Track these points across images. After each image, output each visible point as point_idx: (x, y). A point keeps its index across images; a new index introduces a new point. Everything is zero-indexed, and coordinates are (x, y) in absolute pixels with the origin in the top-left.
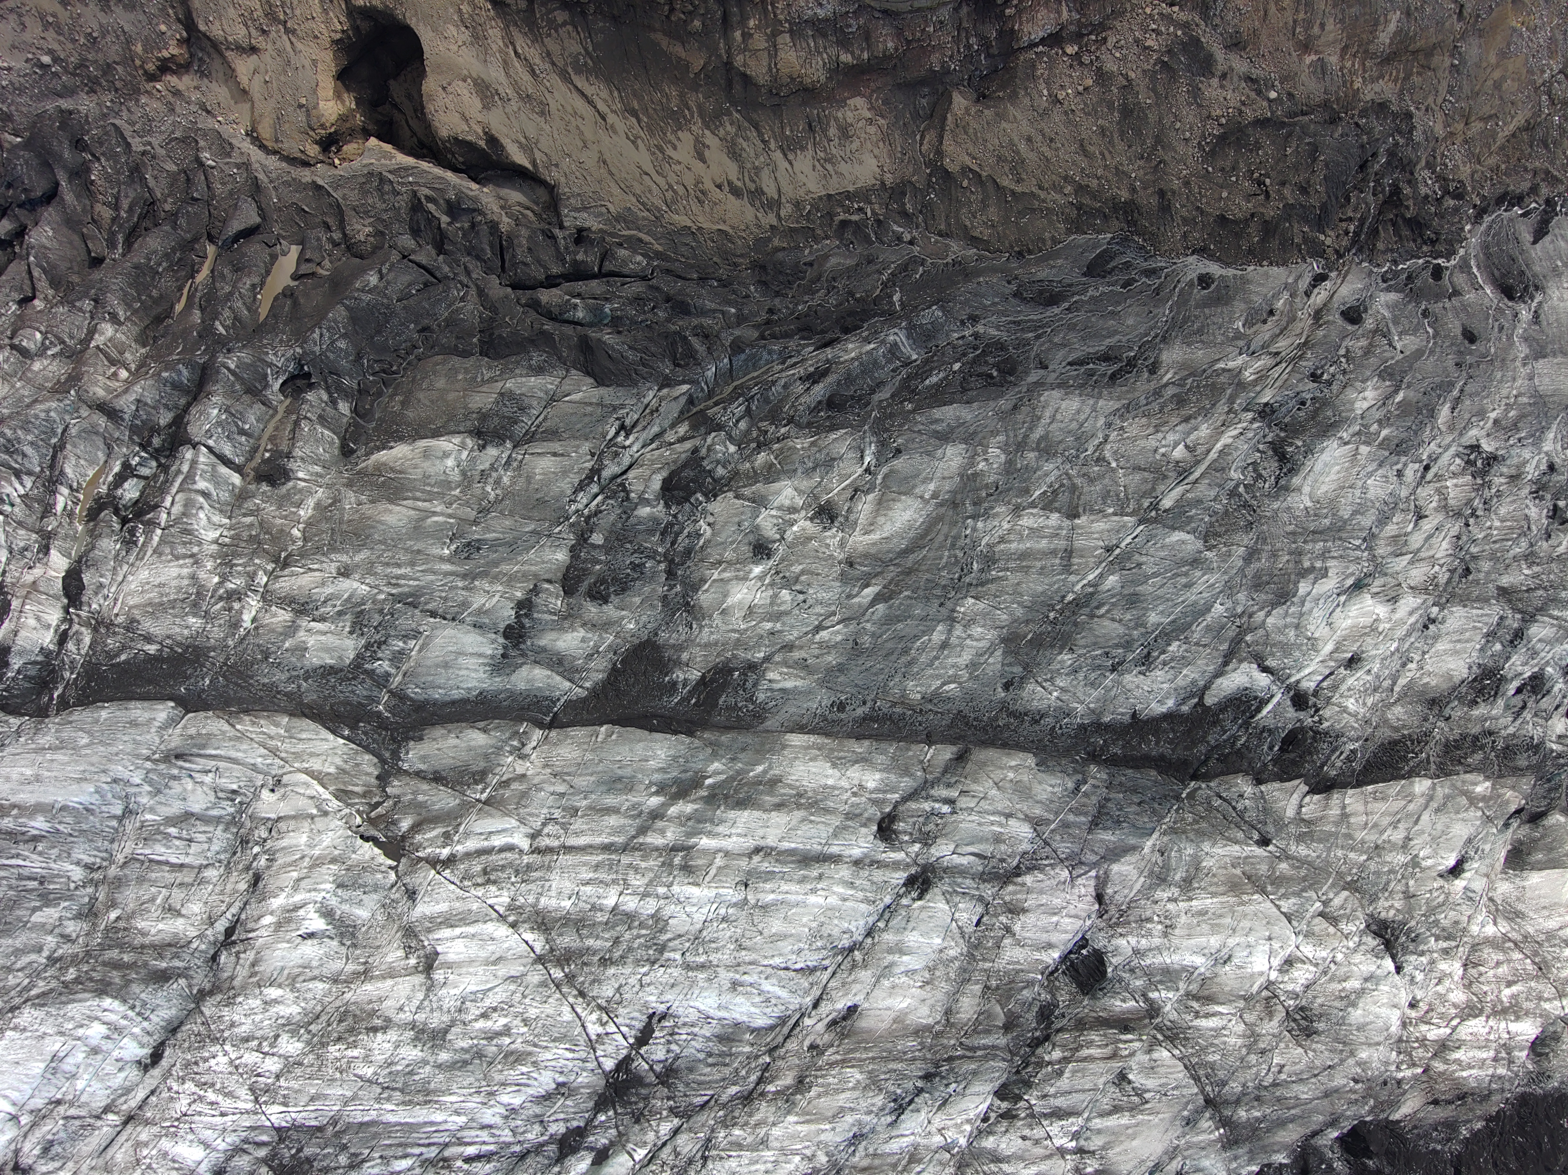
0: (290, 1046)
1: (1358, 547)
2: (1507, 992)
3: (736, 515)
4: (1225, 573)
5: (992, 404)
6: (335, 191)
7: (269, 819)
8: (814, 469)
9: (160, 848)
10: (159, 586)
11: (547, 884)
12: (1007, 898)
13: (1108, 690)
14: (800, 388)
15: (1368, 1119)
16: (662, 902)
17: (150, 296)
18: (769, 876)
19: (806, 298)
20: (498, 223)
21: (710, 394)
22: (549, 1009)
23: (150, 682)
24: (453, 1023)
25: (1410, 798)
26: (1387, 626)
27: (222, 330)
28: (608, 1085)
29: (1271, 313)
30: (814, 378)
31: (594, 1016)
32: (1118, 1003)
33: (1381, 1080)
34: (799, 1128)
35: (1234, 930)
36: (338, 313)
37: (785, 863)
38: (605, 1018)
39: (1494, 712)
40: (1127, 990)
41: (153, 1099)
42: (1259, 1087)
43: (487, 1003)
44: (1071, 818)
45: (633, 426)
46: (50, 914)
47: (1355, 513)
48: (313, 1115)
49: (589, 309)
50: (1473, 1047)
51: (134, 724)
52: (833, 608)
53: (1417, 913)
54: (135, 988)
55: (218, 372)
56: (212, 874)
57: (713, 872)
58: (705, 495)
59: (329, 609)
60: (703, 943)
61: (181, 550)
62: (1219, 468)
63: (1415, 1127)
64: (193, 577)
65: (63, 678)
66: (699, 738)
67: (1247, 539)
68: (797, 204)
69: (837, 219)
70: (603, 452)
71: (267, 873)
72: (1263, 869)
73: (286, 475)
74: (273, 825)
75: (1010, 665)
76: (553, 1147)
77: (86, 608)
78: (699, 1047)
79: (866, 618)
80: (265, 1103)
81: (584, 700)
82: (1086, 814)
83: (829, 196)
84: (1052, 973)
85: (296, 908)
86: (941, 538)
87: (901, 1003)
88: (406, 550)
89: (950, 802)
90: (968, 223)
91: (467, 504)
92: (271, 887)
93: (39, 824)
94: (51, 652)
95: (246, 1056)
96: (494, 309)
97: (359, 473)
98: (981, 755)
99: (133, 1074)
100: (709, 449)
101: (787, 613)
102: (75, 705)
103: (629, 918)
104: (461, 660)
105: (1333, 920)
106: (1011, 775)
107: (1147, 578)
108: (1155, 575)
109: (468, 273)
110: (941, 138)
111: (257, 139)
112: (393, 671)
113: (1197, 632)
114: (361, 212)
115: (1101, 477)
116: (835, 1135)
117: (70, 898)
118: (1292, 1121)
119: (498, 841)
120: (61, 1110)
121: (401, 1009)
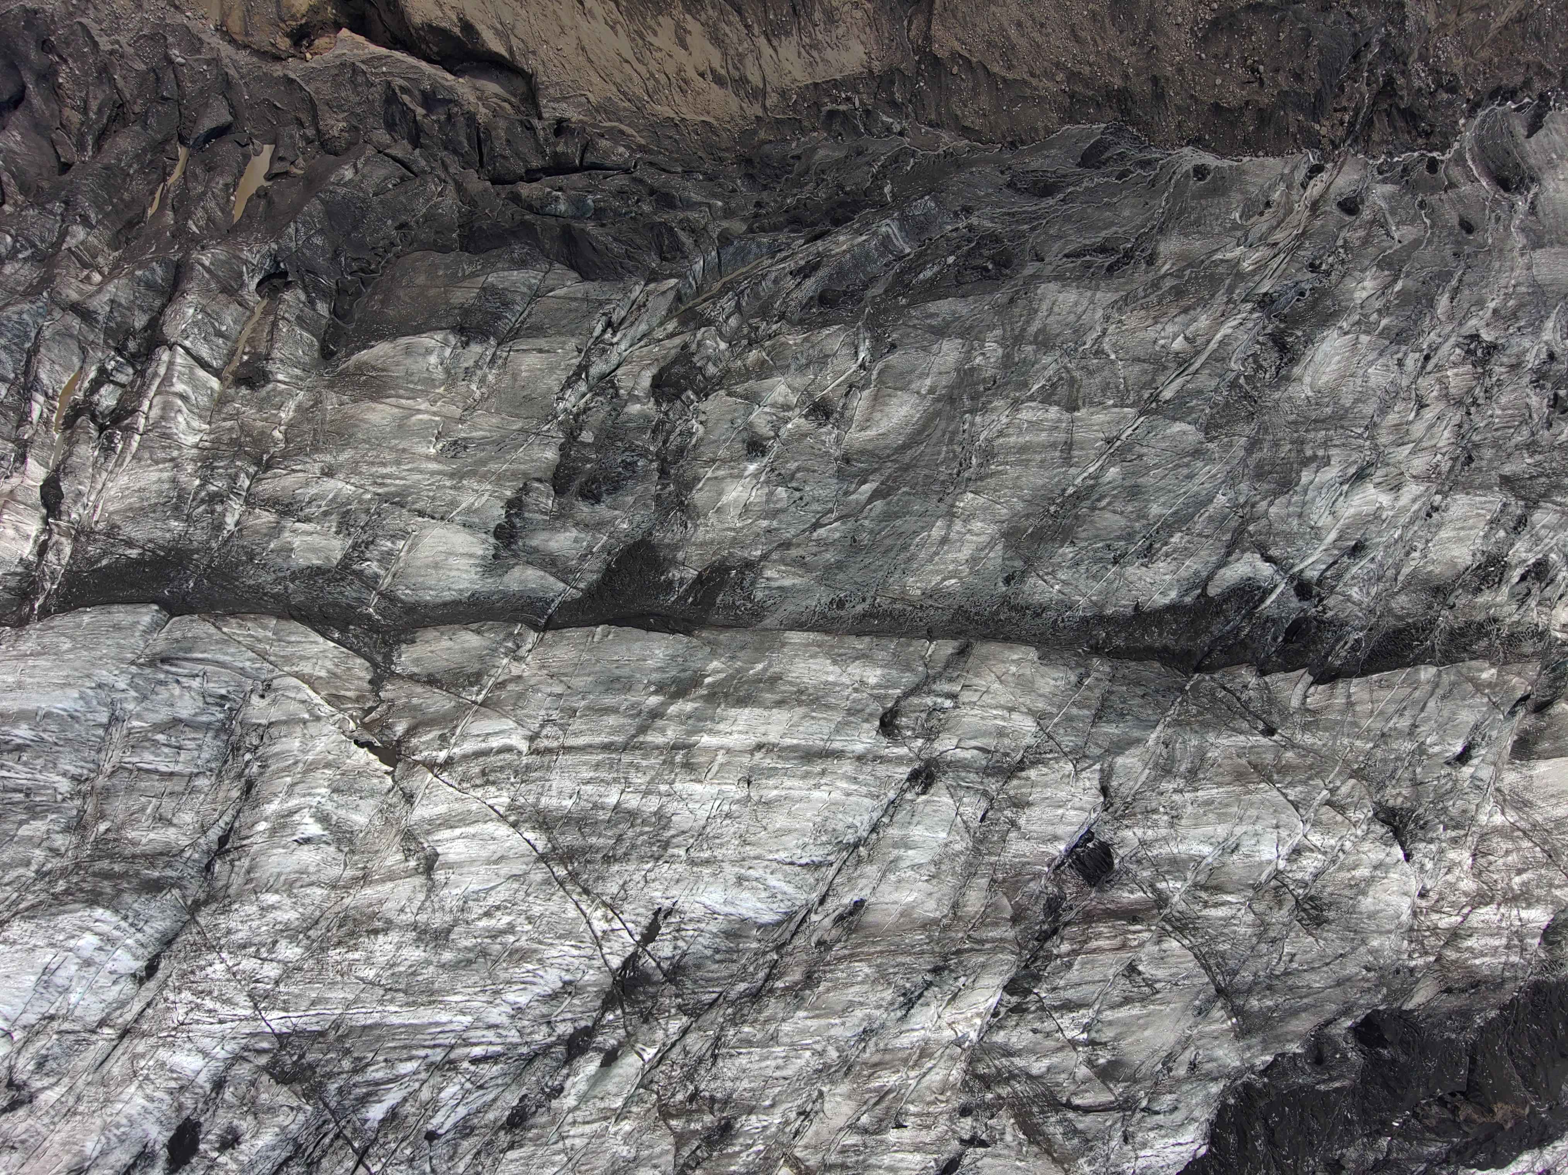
0: (289, 952)
1: (1360, 436)
2: (1517, 880)
3: (728, 412)
4: (1227, 463)
5: (988, 298)
6: (308, 83)
7: (260, 725)
8: (807, 365)
9: (148, 756)
10: (139, 491)
11: (548, 784)
12: (1012, 793)
13: (1110, 582)
14: (790, 283)
15: (1381, 1008)
16: (664, 799)
17: (121, 199)
18: (772, 772)
19: (795, 191)
20: (475, 114)
21: (699, 290)
22: (553, 906)
23: (132, 585)
24: (456, 923)
25: (1415, 685)
26: (1391, 513)
27: (194, 228)
28: (615, 983)
29: (1268, 205)
30: (804, 272)
31: (599, 913)
32: (1126, 894)
33: (1394, 968)
34: (809, 1022)
35: (1241, 819)
36: (314, 207)
37: (787, 759)
38: (610, 914)
39: (1498, 599)
40: (1134, 881)
41: (150, 1011)
42: (1271, 976)
43: (490, 901)
44: (1075, 711)
45: (621, 324)
46: (37, 827)
47: (1356, 401)
48: (314, 1020)
49: (571, 201)
50: (1485, 935)
51: (117, 627)
52: (830, 505)
53: (1425, 801)
54: (127, 898)
55: (192, 269)
56: (202, 782)
57: (715, 768)
58: (697, 393)
59: (314, 510)
60: (707, 838)
61: (161, 455)
62: (1219, 358)
63: (1429, 1016)
64: (174, 481)
65: (44, 589)
66: (697, 637)
67: (1248, 430)
68: (783, 94)
69: (825, 109)
70: (590, 349)
71: (260, 779)
72: (1269, 758)
73: (265, 377)
74: (265, 731)
75: (1011, 559)
76: (561, 1049)
77: (65, 518)
78: (706, 943)
79: (864, 514)
80: (265, 1008)
81: (579, 601)
82: (1089, 707)
83: (816, 85)
84: (1058, 867)
85: (291, 813)
86: (938, 433)
87: (907, 897)
88: (391, 449)
89: (953, 696)
90: (959, 113)
91: (452, 402)
92: (264, 793)
93: (23, 732)
94: (31, 563)
95: (244, 962)
96: (473, 203)
97: (339, 374)
98: (982, 649)
99: (127, 987)
100: (699, 345)
101: (783, 511)
102: (56, 612)
103: (632, 816)
104: (451, 561)
105: (1340, 808)
106: (1013, 669)
107: (1148, 469)
108: (1156, 466)
109: (445, 167)
110: (929, 22)
111: (227, 33)
112: (382, 572)
113: (1199, 523)
114: (334, 106)
115: (1100, 369)
116: (845, 1029)
117: (57, 810)
118: (1305, 1010)
119: (495, 743)
120: (55, 1025)
121: (402, 910)
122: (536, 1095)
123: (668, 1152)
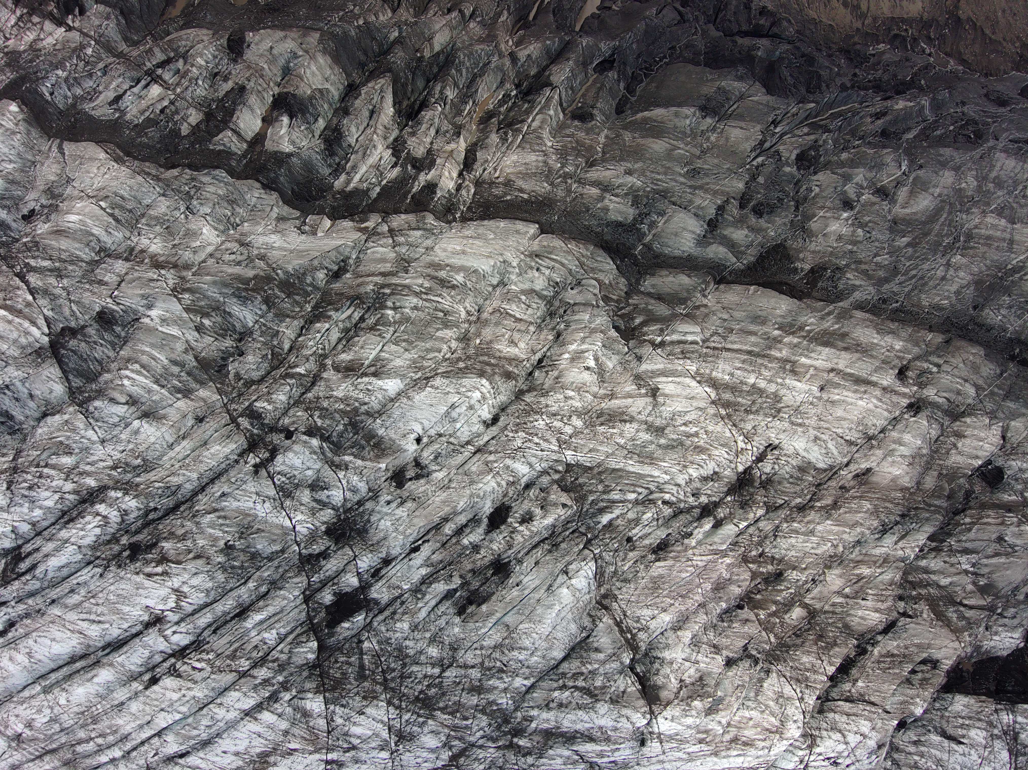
3: (832, 183)
5: (969, 153)
7: (569, 303)
8: (874, 167)
9: (514, 307)
10: (525, 164)
11: (717, 365)
12: (956, 428)
14: (869, 120)
16: (779, 386)
18: (838, 385)
19: (872, 72)
22: (718, 428)
23: (526, 212)
24: (668, 425)
28: (737, 480)
30: (878, 116)
31: (741, 438)
32: (1006, 497)
34: (833, 528)
36: (641, 26)
37: (847, 380)
38: (746, 440)
40: (1012, 490)
41: (494, 442)
43: (687, 418)
44: (996, 390)
45: (779, 123)
46: (448, 333)
48: (589, 460)
49: (765, 51)
51: (518, 232)
52: (885, 245)
54: (496, 378)
55: (575, 46)
56: (532, 329)
57: (808, 376)
59: (620, 191)
60: (800, 413)
61: (536, 147)
64: (545, 162)
65: (460, 208)
68: (875, 19)
69: (893, 32)
71: (566, 332)
73: (591, 117)
74: (570, 307)
75: (977, 296)
76: (698, 511)
77: (473, 173)
78: (788, 470)
79: (902, 254)
80: (564, 448)
81: (742, 271)
82: (1003, 390)
83: (893, 18)
84: (971, 476)
86: (943, 219)
87: (896, 472)
88: (662, 166)
89: (938, 366)
90: (962, 51)
91: (695, 146)
92: (569, 338)
93: (459, 278)
94: (453, 194)
95: (555, 423)
96: (712, 42)
97: (629, 123)
98: (958, 343)
99: (482, 428)
100: (824, 142)
101: (860, 242)
103: (761, 392)
104: (684, 233)
106: (971, 358)
109: (697, 20)
112: (648, 233)
116: (850, 537)
117: (457, 327)
119: (690, 338)
120: (444, 439)
121: (640, 413)
122: (675, 535)
123: (747, 580)
